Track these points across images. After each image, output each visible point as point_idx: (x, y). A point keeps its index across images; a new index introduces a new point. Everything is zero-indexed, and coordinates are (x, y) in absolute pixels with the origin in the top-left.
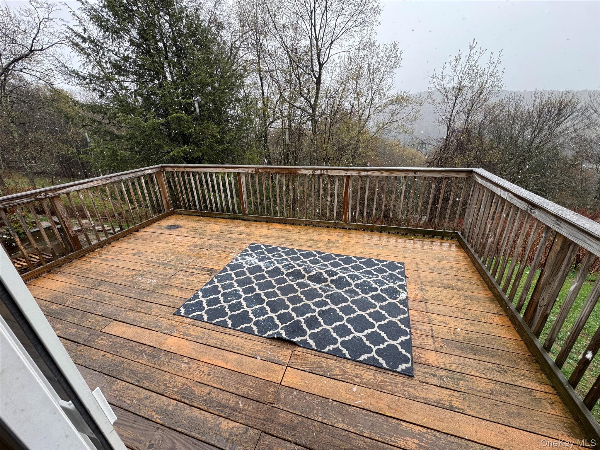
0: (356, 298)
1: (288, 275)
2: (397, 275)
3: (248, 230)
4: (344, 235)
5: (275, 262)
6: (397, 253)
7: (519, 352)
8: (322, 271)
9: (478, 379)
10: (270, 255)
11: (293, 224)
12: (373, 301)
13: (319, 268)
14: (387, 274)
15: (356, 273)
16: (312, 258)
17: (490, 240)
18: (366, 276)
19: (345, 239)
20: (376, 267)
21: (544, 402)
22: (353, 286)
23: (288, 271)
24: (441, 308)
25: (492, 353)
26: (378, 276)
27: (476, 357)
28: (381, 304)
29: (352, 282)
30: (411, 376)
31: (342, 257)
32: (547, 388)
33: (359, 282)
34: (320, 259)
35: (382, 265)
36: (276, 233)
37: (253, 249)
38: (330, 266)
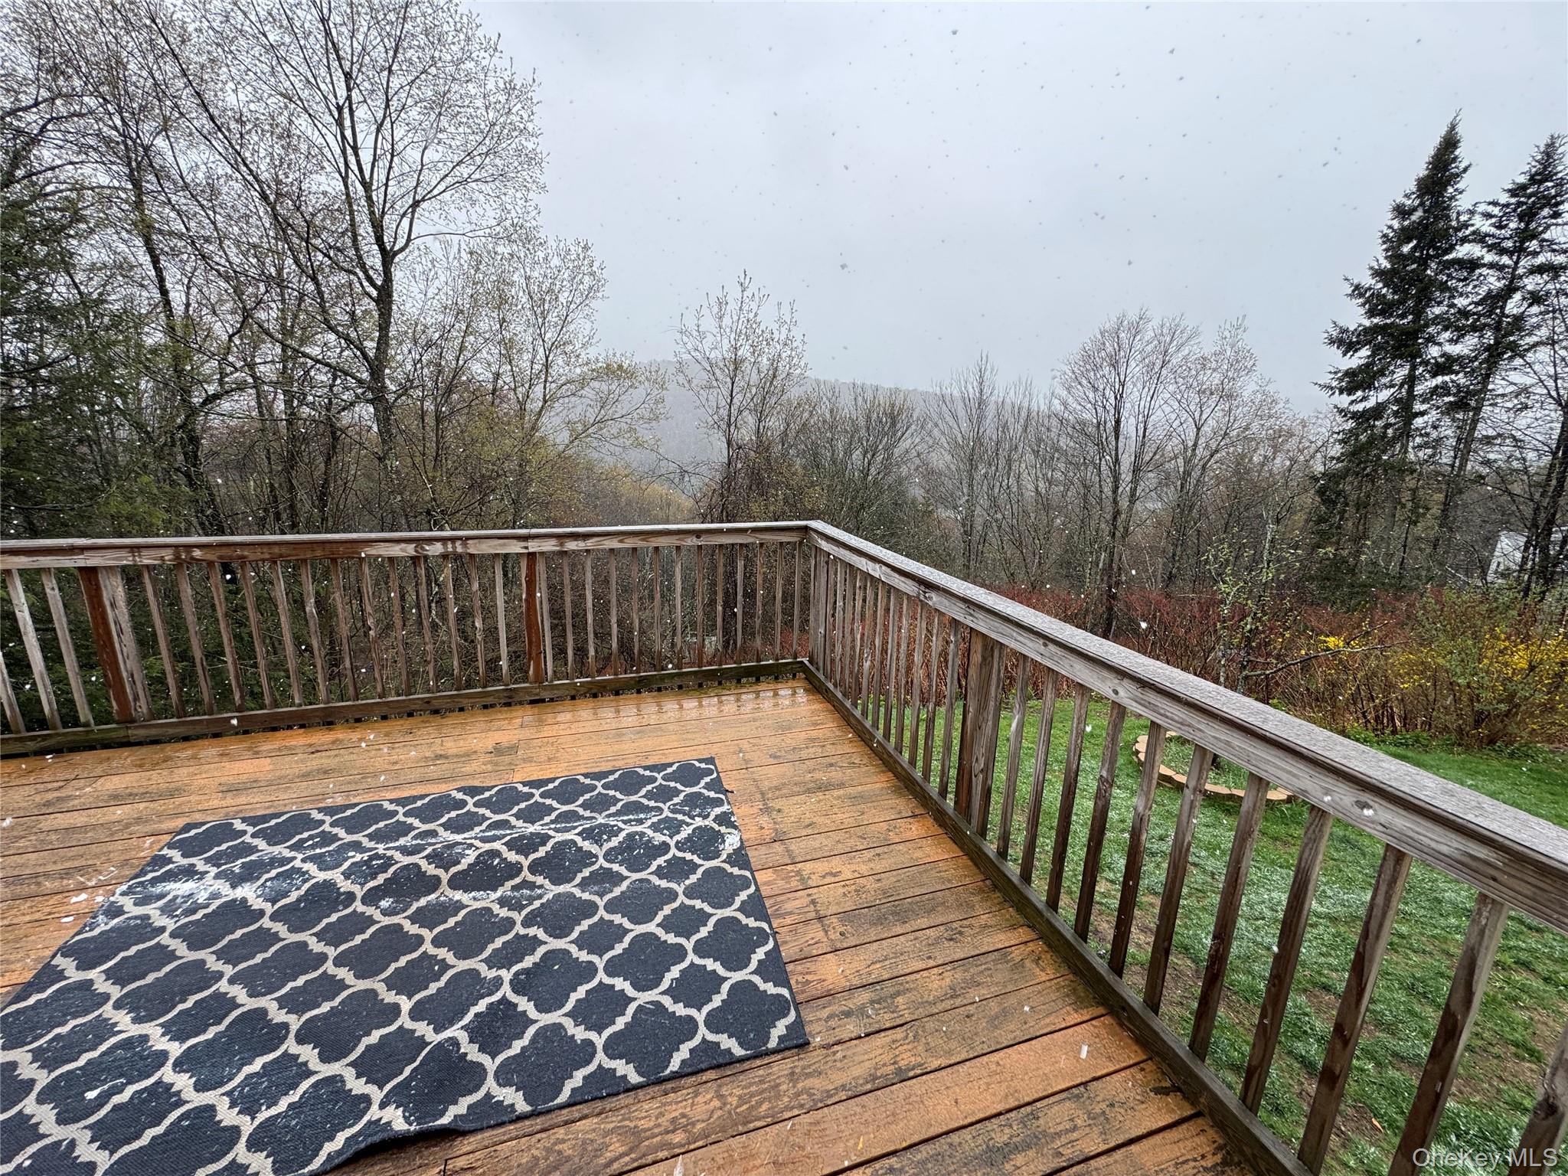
0: (617, 891)
1: (371, 898)
2: (704, 791)
3: (157, 779)
4: (540, 721)
5: (310, 867)
6: (689, 736)
7: (967, 881)
8: (497, 845)
9: (925, 974)
10: (281, 850)
11: (358, 720)
12: (664, 884)
13: (484, 840)
14: (681, 796)
15: (601, 820)
16: (453, 814)
17: (867, 665)
18: (630, 821)
19: (547, 731)
20: (649, 787)
21: (1028, 963)
22: (601, 860)
23: (372, 884)
24: (815, 842)
25: (928, 904)
26: (661, 810)
27: (908, 927)
28: (687, 882)
29: (594, 849)
30: (804, 1045)
31: (551, 786)
32: (1024, 934)
33: (615, 842)
34: (482, 811)
35: (663, 779)
36: (292, 765)
37: (189, 848)
38: (520, 823)
